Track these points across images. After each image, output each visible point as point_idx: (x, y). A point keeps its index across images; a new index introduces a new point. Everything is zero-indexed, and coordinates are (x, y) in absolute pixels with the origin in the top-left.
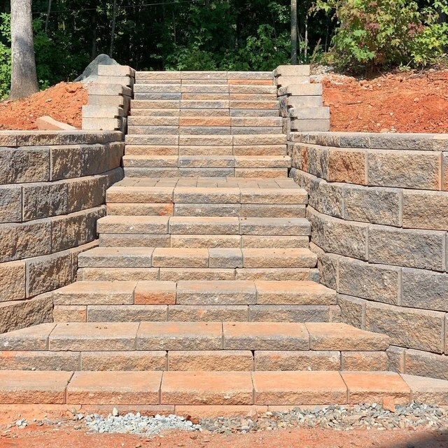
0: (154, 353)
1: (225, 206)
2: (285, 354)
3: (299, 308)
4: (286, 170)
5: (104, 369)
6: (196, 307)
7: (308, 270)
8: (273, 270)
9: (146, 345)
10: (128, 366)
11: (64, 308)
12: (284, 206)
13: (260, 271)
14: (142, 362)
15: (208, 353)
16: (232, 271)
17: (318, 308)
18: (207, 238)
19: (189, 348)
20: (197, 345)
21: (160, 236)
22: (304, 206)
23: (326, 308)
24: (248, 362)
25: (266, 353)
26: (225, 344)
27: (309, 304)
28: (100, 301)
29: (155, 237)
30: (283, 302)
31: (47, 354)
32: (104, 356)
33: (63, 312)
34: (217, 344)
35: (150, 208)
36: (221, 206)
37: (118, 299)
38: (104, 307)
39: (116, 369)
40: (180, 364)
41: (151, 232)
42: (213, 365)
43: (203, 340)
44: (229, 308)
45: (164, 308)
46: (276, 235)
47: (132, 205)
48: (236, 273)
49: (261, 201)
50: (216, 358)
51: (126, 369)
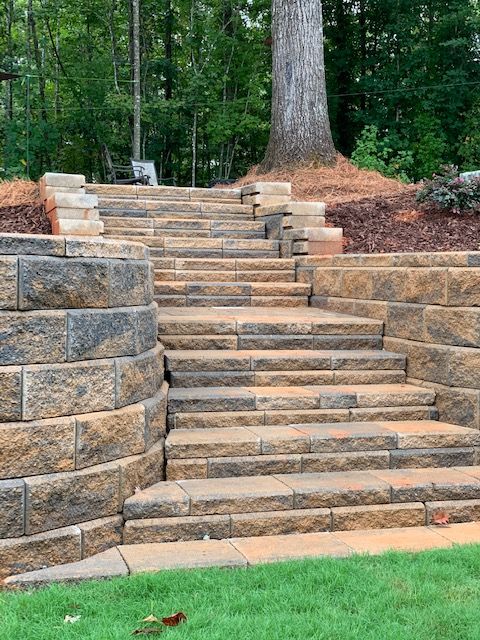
0: (316, 512)
1: (296, 337)
2: (460, 504)
3: (443, 451)
4: (306, 298)
5: (261, 534)
6: (333, 455)
7: (427, 408)
8: (390, 409)
9: (305, 502)
10: (289, 528)
11: (180, 462)
12: (361, 337)
13: (378, 410)
14: (305, 523)
15: (377, 508)
16: (346, 412)
17: (462, 450)
18: (297, 374)
19: (354, 503)
20: (363, 498)
21: (244, 374)
22: (380, 337)
23: (470, 450)
24: (422, 516)
25: (439, 504)
26: (394, 496)
27: (452, 446)
28: (222, 451)
29: (237, 374)
30: (425, 446)
31: (191, 520)
32: (259, 517)
33: (179, 468)
34: (386, 495)
35: (212, 340)
36: (291, 337)
37: (242, 449)
38: (228, 460)
39: (274, 534)
40: (346, 523)
41: (232, 368)
42: (383, 522)
43: (370, 493)
44: (370, 453)
45: (298, 457)
46: (370, 369)
47: (189, 337)
48: (350, 413)
49: (335, 331)
50: (387, 514)
51: (286, 532)
